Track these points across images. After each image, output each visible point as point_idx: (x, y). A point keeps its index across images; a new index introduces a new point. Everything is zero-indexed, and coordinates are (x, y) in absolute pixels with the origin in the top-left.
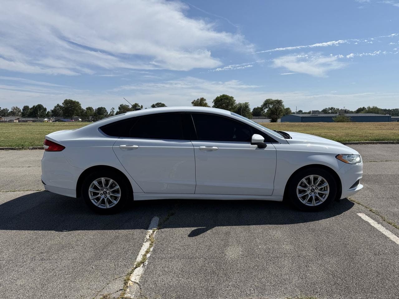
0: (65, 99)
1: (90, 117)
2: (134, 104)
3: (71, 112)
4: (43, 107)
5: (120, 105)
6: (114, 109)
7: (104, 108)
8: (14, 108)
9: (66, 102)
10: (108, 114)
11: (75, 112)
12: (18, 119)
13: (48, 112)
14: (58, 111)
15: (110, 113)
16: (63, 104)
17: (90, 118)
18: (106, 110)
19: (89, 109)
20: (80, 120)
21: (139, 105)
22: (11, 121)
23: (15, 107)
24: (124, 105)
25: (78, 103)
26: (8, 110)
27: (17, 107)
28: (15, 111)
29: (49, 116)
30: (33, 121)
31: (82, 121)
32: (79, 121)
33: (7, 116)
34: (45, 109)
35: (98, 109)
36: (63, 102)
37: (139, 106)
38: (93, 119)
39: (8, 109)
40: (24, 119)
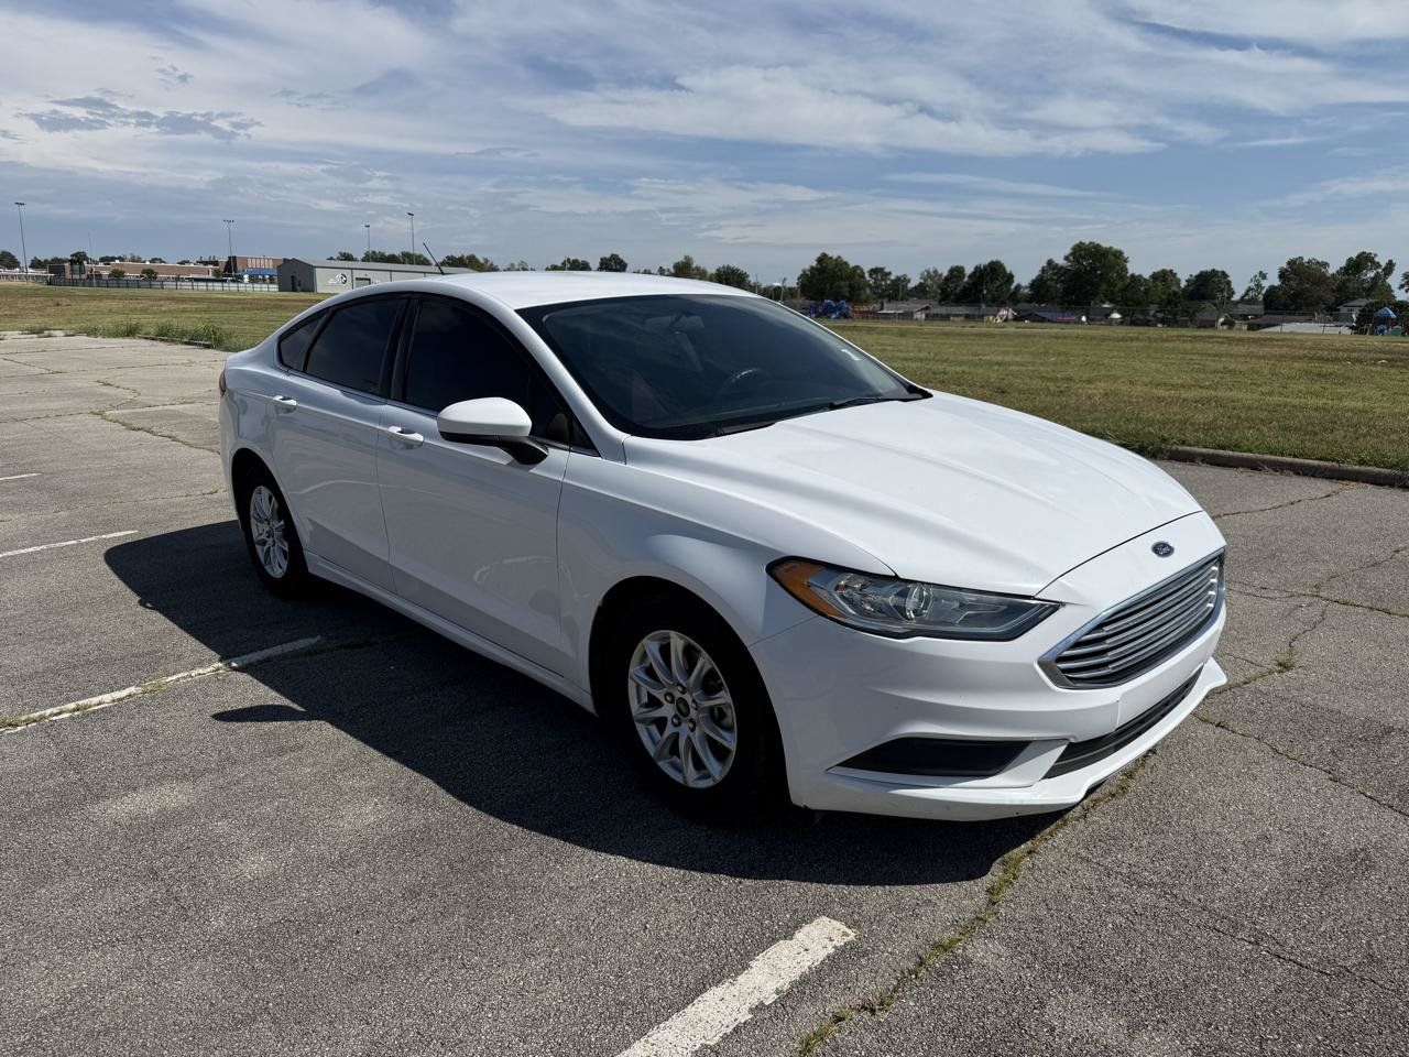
0: (1077, 242)
1: (1152, 306)
2: (1354, 256)
3: (1089, 288)
4: (1004, 269)
5: (1289, 263)
6: (1263, 276)
7: (1223, 273)
8: (929, 273)
9: (1082, 252)
10: (1236, 298)
11: (1104, 287)
12: (927, 308)
13: (1019, 287)
14: (1049, 283)
15: (1247, 294)
16: (1066, 258)
17: (1152, 312)
18: (1229, 283)
19: (1165, 277)
20: (1116, 316)
21: (1376, 260)
22: (908, 316)
23: (931, 270)
24: (1306, 260)
25: (1118, 255)
26: (909, 281)
27: (936, 271)
28: (929, 282)
29: (1019, 302)
30: (967, 317)
31: (1121, 323)
32: (1111, 322)
33: (902, 300)
34: (1010, 278)
35: (1198, 277)
36: (1068, 251)
37: (1378, 265)
38: (1159, 315)
39: (909, 277)
40: (942, 310)
